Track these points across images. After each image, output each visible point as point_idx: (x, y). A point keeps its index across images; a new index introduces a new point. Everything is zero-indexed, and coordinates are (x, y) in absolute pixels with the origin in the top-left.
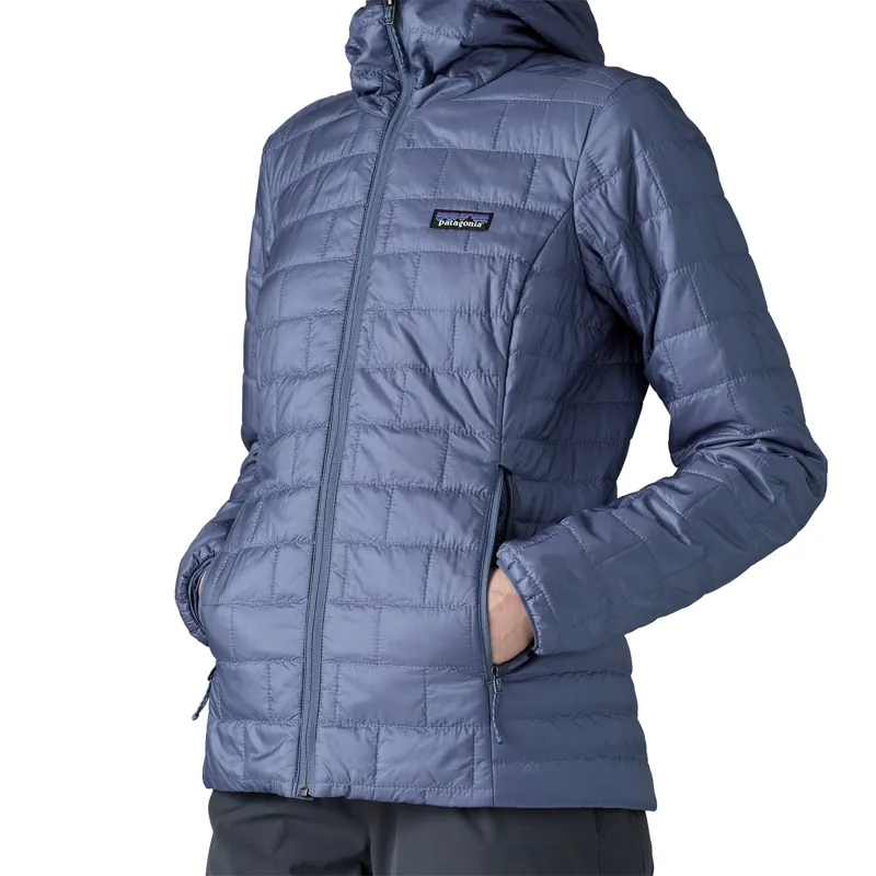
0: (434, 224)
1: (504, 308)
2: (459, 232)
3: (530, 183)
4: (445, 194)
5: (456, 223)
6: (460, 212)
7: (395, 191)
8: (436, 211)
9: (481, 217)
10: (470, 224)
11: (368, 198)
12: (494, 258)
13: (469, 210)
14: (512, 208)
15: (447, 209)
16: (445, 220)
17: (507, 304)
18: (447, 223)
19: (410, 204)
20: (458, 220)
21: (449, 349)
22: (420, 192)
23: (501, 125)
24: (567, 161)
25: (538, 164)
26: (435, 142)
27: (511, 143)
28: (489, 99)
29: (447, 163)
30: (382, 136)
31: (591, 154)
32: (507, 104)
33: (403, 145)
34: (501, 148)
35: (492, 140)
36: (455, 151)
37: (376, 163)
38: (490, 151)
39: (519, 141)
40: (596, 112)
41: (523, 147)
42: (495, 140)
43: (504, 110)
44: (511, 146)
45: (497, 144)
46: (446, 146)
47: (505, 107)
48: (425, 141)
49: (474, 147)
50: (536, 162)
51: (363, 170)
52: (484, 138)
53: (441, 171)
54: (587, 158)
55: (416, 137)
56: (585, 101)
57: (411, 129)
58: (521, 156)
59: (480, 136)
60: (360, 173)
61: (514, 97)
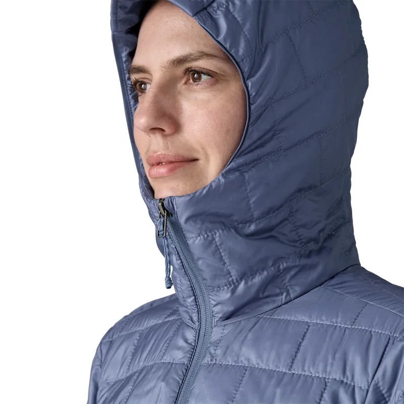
23: (300, 345)
24: (357, 390)
25: (328, 388)
26: (235, 359)
27: (307, 366)
28: (293, 318)
29: (244, 382)
30: (194, 348)
31: (380, 384)
32: (309, 326)
33: (207, 359)
34: (297, 370)
35: (290, 361)
36: (253, 369)
37: (185, 376)
38: (285, 373)
39: (314, 365)
40: (391, 341)
41: (316, 371)
42: (292, 363)
43: (306, 333)
44: (306, 369)
45: (294, 366)
46: (246, 363)
47: (308, 330)
48: (226, 358)
49: (272, 367)
50: (326, 386)
51: (171, 381)
52: (282, 359)
53: (237, 391)
54: (377, 389)
55: (219, 352)
56: (382, 330)
57: (216, 344)
58: (313, 380)
59: (278, 356)
60: (168, 384)
61: (317, 319)
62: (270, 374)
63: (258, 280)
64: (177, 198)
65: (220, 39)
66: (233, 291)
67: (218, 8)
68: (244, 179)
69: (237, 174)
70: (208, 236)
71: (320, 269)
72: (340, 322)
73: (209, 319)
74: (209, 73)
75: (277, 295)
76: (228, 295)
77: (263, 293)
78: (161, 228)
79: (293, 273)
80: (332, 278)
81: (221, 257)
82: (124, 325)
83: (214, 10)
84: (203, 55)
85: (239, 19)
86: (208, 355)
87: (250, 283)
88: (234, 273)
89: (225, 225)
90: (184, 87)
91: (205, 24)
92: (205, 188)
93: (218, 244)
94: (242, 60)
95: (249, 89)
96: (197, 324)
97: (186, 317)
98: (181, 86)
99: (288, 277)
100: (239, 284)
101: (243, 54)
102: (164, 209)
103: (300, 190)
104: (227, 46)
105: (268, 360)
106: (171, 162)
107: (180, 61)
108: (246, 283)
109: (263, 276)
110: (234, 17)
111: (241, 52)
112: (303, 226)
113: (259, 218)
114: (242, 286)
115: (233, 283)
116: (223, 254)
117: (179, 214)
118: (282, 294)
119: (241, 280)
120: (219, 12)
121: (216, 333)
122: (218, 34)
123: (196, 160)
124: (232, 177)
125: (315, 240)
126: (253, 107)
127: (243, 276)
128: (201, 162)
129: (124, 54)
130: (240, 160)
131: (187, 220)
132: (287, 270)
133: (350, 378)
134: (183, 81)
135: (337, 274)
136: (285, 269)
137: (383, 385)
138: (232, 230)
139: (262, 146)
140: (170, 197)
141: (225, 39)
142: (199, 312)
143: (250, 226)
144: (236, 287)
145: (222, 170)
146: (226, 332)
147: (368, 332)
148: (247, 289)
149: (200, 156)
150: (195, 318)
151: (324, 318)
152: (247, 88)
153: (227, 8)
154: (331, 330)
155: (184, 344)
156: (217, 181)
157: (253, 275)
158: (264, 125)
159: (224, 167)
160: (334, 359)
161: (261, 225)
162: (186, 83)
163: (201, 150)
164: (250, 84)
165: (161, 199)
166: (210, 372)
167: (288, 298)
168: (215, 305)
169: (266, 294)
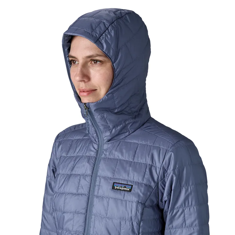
0: (113, 188)
1: (137, 219)
2: (122, 191)
3: (145, 174)
4: (117, 176)
5: (121, 188)
6: (122, 184)
7: (100, 173)
8: (114, 183)
9: (129, 186)
10: (125, 189)
11: (92, 173)
12: (133, 202)
13: (125, 183)
14: (139, 183)
15: (118, 182)
16: (117, 186)
17: (138, 218)
18: (118, 188)
19: (105, 178)
20: (121, 187)
21: (119, 232)
22: (109, 174)
23: (136, 152)
24: (157, 168)
25: (148, 167)
26: (114, 156)
27: (139, 159)
28: (132, 141)
29: (118, 165)
30: (97, 151)
31: (165, 166)
32: (138, 145)
33: (103, 156)
34: (136, 160)
35: (133, 157)
36: (120, 160)
37: (95, 161)
38: (132, 161)
39: (142, 159)
40: (167, 151)
41: (143, 161)
42: (134, 158)
43: (137, 147)
44: (139, 160)
45: (135, 159)
46: (117, 158)
47: (138, 146)
48: (110, 156)
49: (127, 159)
50: (147, 166)
51: (91, 163)
52: (130, 156)
53: (116, 168)
54: (163, 168)
55: (107, 153)
56: (164, 147)
57: (106, 150)
58: (142, 164)
59: (129, 155)
60: (90, 164)
61: (141, 142)
62: (127, 162)
63: (119, 128)
64: (91, 104)
65: (104, 50)
66: (111, 132)
67: (102, 39)
68: (113, 96)
69: (111, 94)
70: (102, 115)
71: (139, 122)
72: (149, 143)
73: (102, 141)
74: (100, 61)
75: (126, 133)
76: (109, 134)
77: (121, 132)
78: (86, 114)
79: (131, 124)
80: (143, 125)
81: (107, 122)
82: (64, 136)
83: (101, 40)
84: (98, 55)
85: (110, 43)
86: (103, 154)
87: (116, 129)
88: (111, 126)
89: (107, 111)
90: (90, 64)
91: (99, 46)
92: (101, 100)
93: (105, 117)
94: (112, 57)
95: (115, 66)
96: (98, 142)
97: (93, 139)
98: (89, 64)
99: (129, 126)
100: (113, 130)
101: (112, 55)
102: (86, 107)
103: (131, 96)
104: (107, 53)
105: (125, 157)
106: (88, 91)
107: (89, 57)
108: (115, 129)
109: (121, 127)
110: (108, 42)
111: (111, 54)
112: (133, 108)
113: (118, 108)
114: (114, 130)
115: (111, 130)
116: (107, 121)
117: (92, 109)
118: (127, 132)
119: (113, 128)
120: (103, 41)
121: (105, 146)
122: (103, 49)
123: (96, 90)
124: (110, 95)
125: (137, 112)
126: (116, 72)
127: (114, 127)
128: (98, 91)
129: (66, 50)
130: (112, 90)
131: (95, 111)
132: (129, 124)
133: (155, 164)
134: (90, 63)
135: (145, 123)
136: (128, 124)
137: (166, 166)
138: (110, 112)
139: (119, 84)
140: (88, 103)
141: (106, 50)
142: (98, 139)
143: (115, 111)
144: (112, 131)
145: (106, 94)
146: (109, 146)
147: (159, 148)
148: (116, 131)
149: (98, 88)
150: (97, 141)
151: (143, 142)
152: (114, 66)
153: (106, 39)
154: (146, 146)
155: (94, 150)
156: (104, 97)
157: (117, 126)
158: (119, 78)
159: (107, 92)
160: (148, 157)
161: (119, 110)
162: (91, 63)
163: (98, 87)
164: (115, 65)
165: (85, 103)
166: (105, 161)
167: (129, 134)
168: (105, 137)
169: (122, 132)
